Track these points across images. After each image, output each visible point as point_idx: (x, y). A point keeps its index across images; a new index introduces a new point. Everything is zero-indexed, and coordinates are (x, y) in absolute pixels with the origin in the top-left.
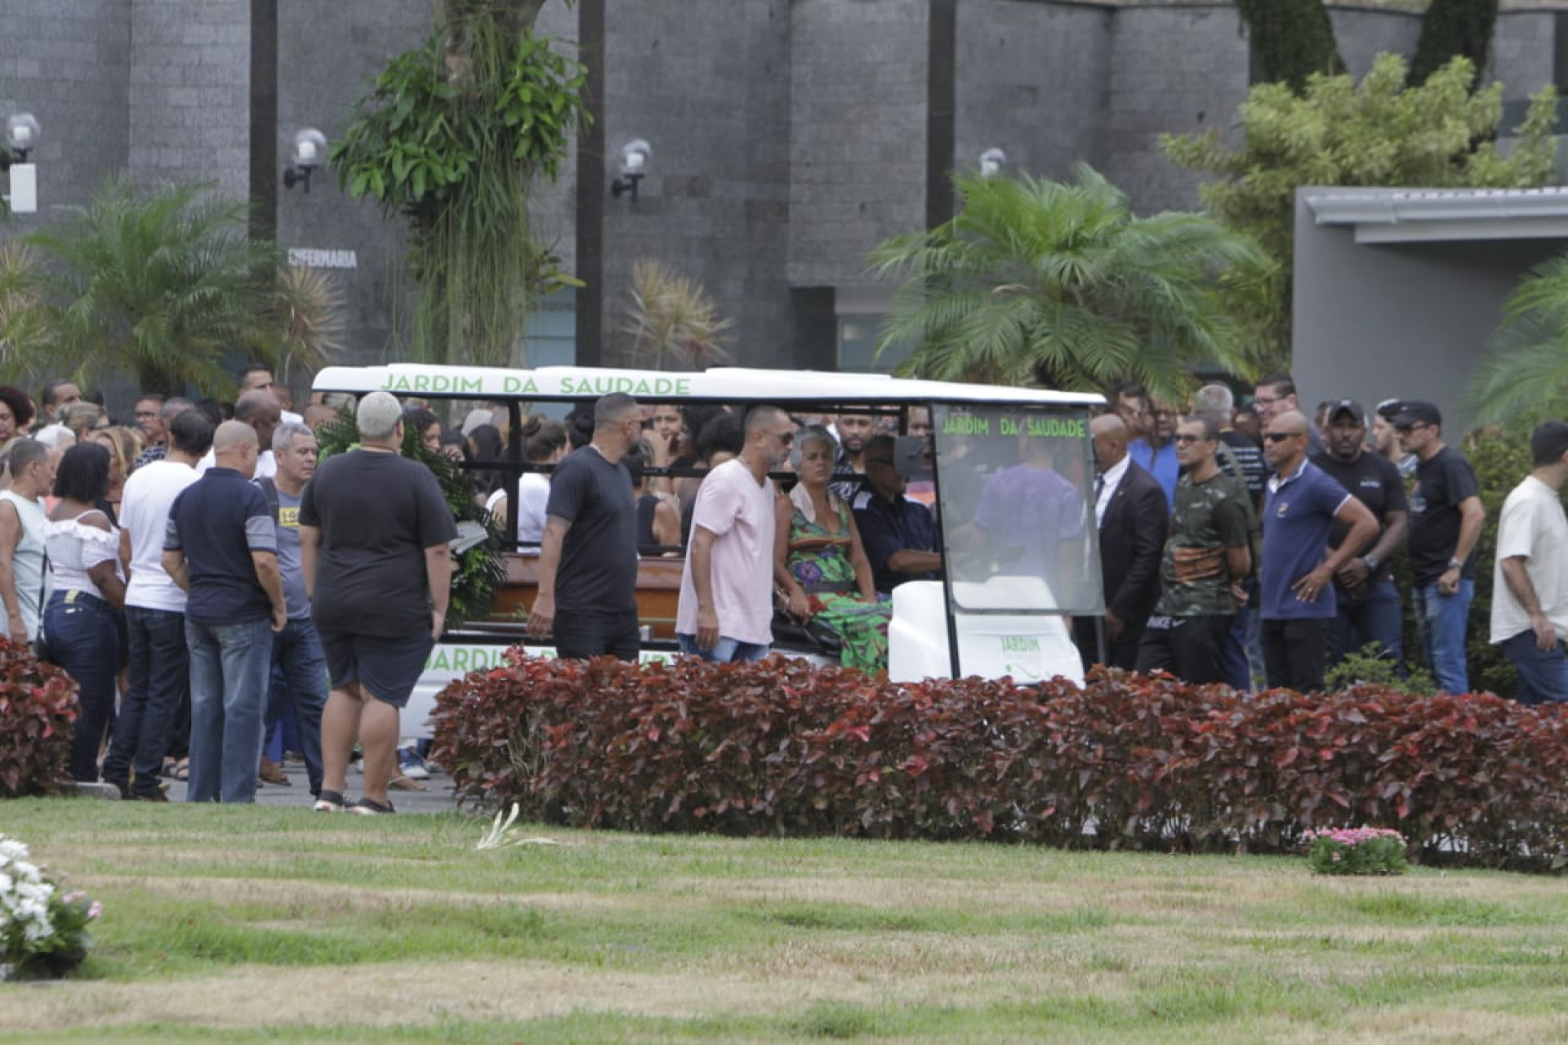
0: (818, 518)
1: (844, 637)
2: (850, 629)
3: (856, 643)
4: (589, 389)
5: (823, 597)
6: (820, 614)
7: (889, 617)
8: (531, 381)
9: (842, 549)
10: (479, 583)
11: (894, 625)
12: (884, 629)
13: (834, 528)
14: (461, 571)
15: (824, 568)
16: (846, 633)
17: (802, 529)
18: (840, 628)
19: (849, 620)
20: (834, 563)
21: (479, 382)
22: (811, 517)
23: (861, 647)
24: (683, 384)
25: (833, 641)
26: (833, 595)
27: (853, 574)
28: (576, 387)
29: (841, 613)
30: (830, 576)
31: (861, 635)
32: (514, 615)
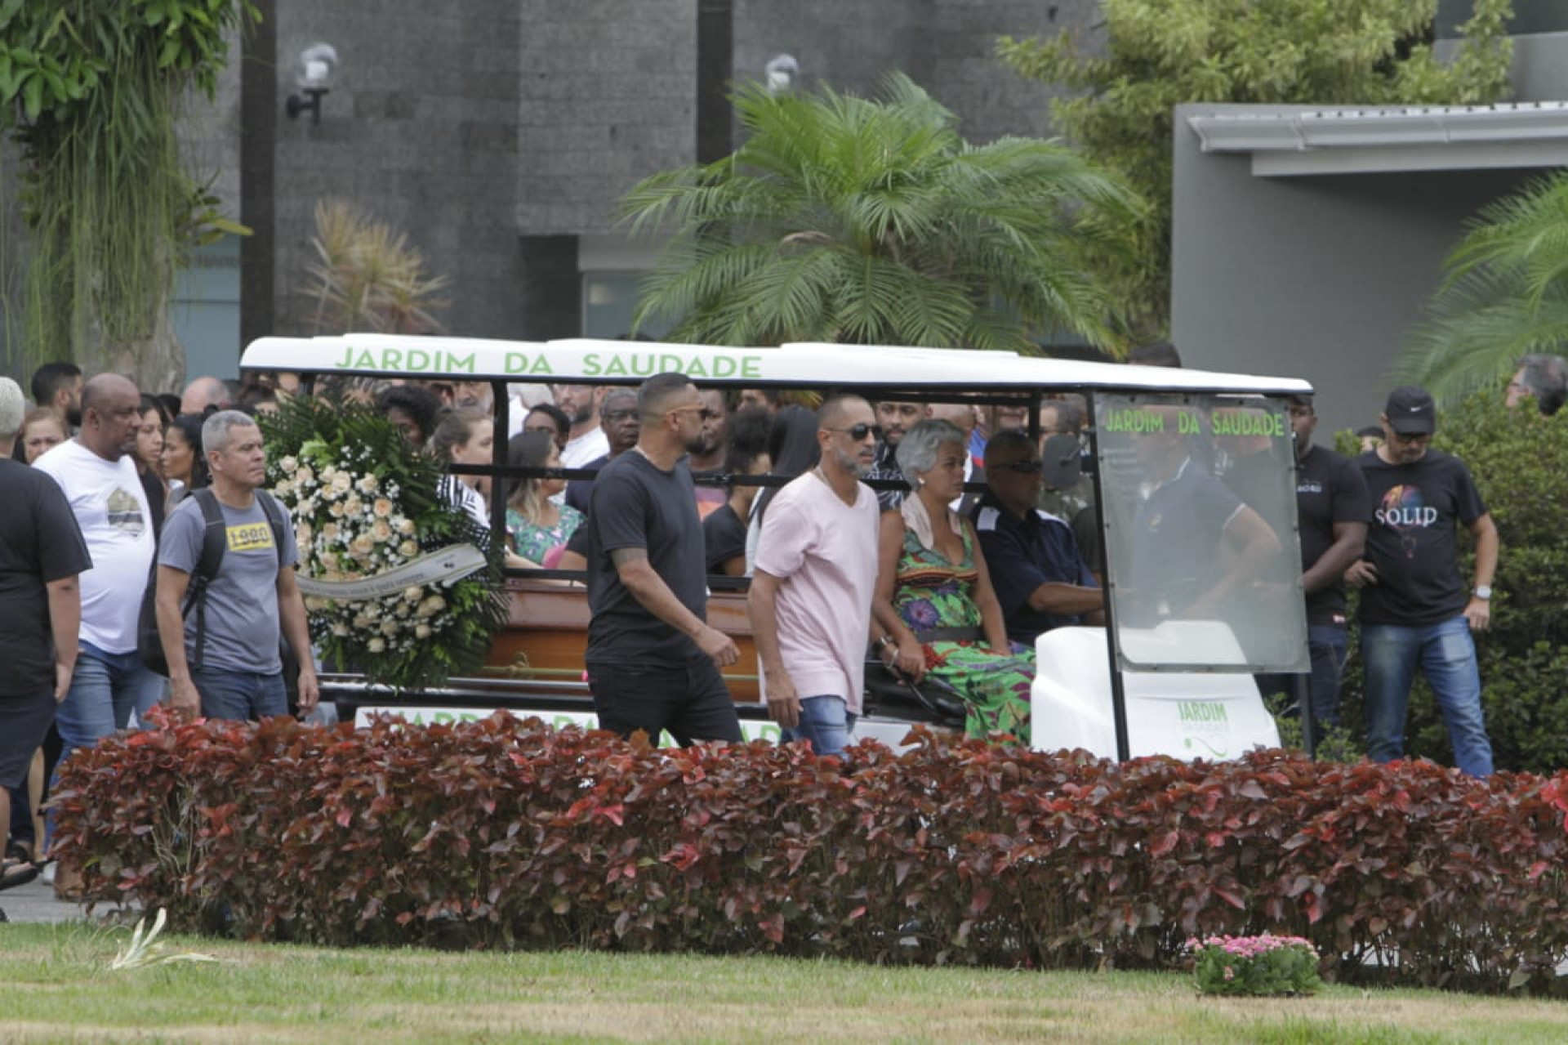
0: (936, 543)
1: (968, 700)
2: (976, 690)
3: (984, 709)
4: (622, 369)
5: (940, 648)
6: (937, 670)
7: (1031, 675)
8: (542, 358)
9: (965, 585)
10: (471, 626)
11: (1039, 686)
12: (1023, 691)
13: (955, 557)
14: (448, 609)
15: (942, 609)
16: (971, 695)
17: (915, 555)
18: (963, 689)
19: (976, 678)
20: (955, 602)
21: (471, 360)
22: (928, 542)
23: (991, 714)
24: (751, 364)
25: (954, 706)
26: (953, 645)
27: (978, 618)
28: (604, 368)
29: (965, 669)
30: (949, 620)
31: (990, 698)
32: (514, 668)
